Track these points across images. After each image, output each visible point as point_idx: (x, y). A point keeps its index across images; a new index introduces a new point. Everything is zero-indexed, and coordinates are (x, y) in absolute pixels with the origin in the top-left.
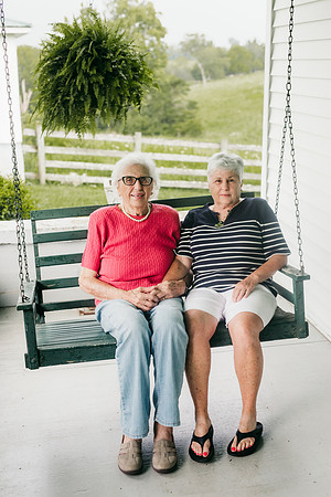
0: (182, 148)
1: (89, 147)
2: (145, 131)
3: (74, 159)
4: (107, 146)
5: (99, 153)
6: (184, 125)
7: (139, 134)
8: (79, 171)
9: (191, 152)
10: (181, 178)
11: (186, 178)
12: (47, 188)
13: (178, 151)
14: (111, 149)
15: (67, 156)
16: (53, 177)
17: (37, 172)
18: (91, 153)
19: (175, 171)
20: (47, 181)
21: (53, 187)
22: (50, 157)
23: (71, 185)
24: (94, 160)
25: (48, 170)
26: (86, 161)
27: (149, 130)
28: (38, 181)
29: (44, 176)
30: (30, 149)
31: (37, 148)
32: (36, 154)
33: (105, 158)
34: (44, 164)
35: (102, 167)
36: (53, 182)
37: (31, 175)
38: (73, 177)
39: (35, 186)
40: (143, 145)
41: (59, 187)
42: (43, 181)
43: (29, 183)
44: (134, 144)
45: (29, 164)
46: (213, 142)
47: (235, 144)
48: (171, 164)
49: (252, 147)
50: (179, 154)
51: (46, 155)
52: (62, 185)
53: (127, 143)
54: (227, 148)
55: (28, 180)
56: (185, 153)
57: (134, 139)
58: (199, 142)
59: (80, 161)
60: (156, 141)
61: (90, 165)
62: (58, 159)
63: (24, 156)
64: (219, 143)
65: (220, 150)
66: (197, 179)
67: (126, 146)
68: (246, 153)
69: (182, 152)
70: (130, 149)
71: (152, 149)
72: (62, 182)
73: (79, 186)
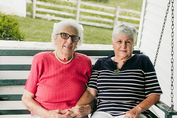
0: (99, 8)
1: (57, 4)
3: (50, 8)
4: (65, 4)
5: (61, 7)
8: (51, 14)
9: (103, 10)
10: (97, 22)
12: (36, 20)
13: (97, 9)
14: (67, 5)
15: (47, 6)
16: (39, 15)
17: (32, 13)
19: (95, 18)
20: (36, 17)
21: (38, 20)
22: (38, 6)
23: (46, 20)
24: (59, 10)
25: (37, 12)
26: (55, 10)
28: (32, 17)
29: (35, 15)
30: (29, 2)
31: (32, 1)
32: (32, 4)
33: (64, 9)
34: (35, 9)
35: (61, 13)
36: (38, 18)
37: (29, 13)
38: (48, 17)
39: (30, 19)
40: (81, 5)
41: (41, 21)
42: (34, 17)
43: (27, 17)
44: (77, 4)
45: (29, 8)
46: (113, 7)
47: (123, 8)
48: (93, 15)
49: (131, 11)
50: (97, 10)
51: (37, 5)
52: (42, 19)
53: (74, 3)
54: (119, 10)
55: (27, 16)
56: (100, 11)
57: (77, 2)
58: (107, 6)
59: (52, 9)
60: (87, 4)
61: (56, 12)
62: (42, 8)
63: (27, 4)
64: (116, 8)
65: (116, 10)
66: (104, 23)
67: (74, 4)
68: (128, 13)
69: (99, 10)
70: (75, 6)
71: (85, 7)
72: (43, 18)
73: (50, 21)
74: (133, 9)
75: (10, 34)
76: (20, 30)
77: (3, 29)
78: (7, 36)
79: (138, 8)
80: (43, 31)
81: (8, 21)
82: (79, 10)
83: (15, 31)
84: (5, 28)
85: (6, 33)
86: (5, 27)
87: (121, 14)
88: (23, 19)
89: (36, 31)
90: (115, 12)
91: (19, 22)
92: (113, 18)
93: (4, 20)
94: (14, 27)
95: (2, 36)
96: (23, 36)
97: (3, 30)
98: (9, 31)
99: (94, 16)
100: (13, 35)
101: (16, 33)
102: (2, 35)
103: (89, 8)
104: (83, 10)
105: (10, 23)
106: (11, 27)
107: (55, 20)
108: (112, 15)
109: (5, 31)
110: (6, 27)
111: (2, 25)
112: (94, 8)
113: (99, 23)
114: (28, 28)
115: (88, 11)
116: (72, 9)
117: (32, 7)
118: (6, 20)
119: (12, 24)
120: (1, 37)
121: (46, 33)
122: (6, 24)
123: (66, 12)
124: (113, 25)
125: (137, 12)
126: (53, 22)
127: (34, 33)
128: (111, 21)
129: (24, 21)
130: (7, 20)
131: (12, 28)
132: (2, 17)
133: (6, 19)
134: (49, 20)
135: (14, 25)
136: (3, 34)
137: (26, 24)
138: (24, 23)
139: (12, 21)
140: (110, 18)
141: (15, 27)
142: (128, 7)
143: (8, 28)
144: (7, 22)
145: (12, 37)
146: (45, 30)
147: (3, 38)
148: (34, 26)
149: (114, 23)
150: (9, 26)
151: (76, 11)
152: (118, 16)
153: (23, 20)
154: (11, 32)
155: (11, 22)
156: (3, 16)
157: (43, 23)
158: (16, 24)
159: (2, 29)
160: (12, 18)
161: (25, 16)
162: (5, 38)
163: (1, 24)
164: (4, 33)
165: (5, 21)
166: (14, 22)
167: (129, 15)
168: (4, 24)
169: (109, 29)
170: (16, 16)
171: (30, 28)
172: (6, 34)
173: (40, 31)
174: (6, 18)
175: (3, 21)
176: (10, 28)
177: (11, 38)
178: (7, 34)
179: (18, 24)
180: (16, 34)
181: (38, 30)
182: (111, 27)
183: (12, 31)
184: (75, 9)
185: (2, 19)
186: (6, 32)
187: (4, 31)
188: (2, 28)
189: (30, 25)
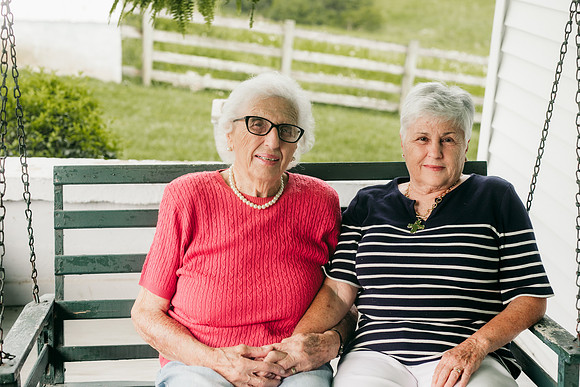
0: (352, 48)
1: (220, 37)
2: (302, 18)
3: (196, 52)
4: (245, 37)
5: (231, 46)
6: (357, 14)
7: (290, 24)
8: (201, 71)
9: (364, 54)
10: (347, 91)
11: (355, 92)
12: (152, 91)
13: (345, 52)
14: (251, 41)
15: (188, 47)
16: (162, 76)
17: (140, 67)
18: (220, 45)
19: (339, 80)
20: (153, 82)
21: (160, 91)
22: (160, 46)
23: (186, 89)
24: (225, 56)
25: (157, 66)
26: (213, 57)
27: (309, 18)
28: (139, 80)
29: (149, 74)
30: (131, 32)
31: (141, 31)
32: (139, 42)
33: (242, 53)
34: (150, 56)
35: (234, 67)
36: (161, 83)
37: (131, 70)
38: (191, 79)
39: (134, 88)
40: (297, 39)
41: (170, 92)
42: (147, 82)
43: (126, 82)
44: (283, 37)
45: (131, 55)
46: (397, 43)
47: (429, 48)
48: (334, 70)
49: (453, 54)
50: (348, 55)
51: (155, 43)
52: (174, 88)
53: (273, 35)
54: (417, 53)
55: (125, 77)
56: (356, 56)
57: (283, 30)
58: (377, 41)
59: (204, 55)
60: (315, 35)
61: (217, 64)
62: (172, 51)
63: (123, 42)
64: (407, 46)
65: (406, 55)
66: (370, 94)
67: (272, 39)
68: (443, 62)
69: (352, 53)
70: (277, 44)
71: (309, 46)
72: (175, 84)
73: (198, 92)
74: (459, 48)
75: (74, 136)
76: (105, 126)
77: (52, 123)
78: (64, 145)
79: (477, 46)
80: (178, 125)
81: (66, 97)
82: (289, 54)
83: (88, 127)
84: (57, 119)
85: (59, 135)
86: (56, 115)
87: (422, 66)
88: (112, 89)
89: (155, 126)
90: (402, 60)
91: (100, 99)
92: (398, 80)
93: (53, 93)
94: (87, 116)
95: (49, 145)
96: (115, 144)
97: (50, 126)
98: (70, 129)
99: (336, 74)
100: (84, 140)
101: (93, 133)
102: (46, 140)
103: (322, 48)
104: (303, 56)
105: (73, 104)
106: (75, 116)
107: (215, 90)
108: (395, 70)
109: (57, 129)
110: (59, 115)
111: (49, 111)
112: (337, 48)
113: (355, 94)
114: (130, 115)
115: (317, 58)
116: (267, 52)
117: (142, 51)
118: (60, 94)
119: (80, 104)
120: (46, 148)
121: (185, 131)
122: (59, 105)
123: (248, 62)
124: (399, 101)
125: (474, 59)
126: (206, 96)
127: (147, 131)
128: (390, 88)
129: (115, 95)
130: (63, 92)
131: (78, 119)
132: (46, 83)
133: (60, 89)
134: (194, 88)
135: (85, 107)
136: (51, 139)
137: (124, 104)
138: (115, 101)
139: (77, 95)
140: (388, 78)
141: (90, 116)
142: (443, 42)
143: (66, 120)
144: (62, 100)
145: (80, 147)
146: (184, 120)
147: (53, 150)
148: (148, 109)
149: (401, 94)
150: (69, 111)
151: (281, 60)
152: (414, 72)
153: (114, 91)
154: (78, 130)
155: (76, 99)
156: (49, 80)
157: (177, 100)
158: (92, 106)
159: (46, 122)
160: (77, 88)
161: (118, 79)
162: (57, 151)
163: (45, 107)
164: (53, 134)
165: (57, 97)
166: (87, 100)
167: (448, 69)
168: (53, 105)
169: (385, 113)
170: (90, 79)
171: (136, 118)
172: (60, 139)
173: (167, 125)
174: (58, 87)
175: (49, 98)
176: (72, 120)
177: (78, 151)
178: (63, 137)
179: (96, 106)
180: (92, 137)
181: (162, 121)
182: (391, 108)
183: (81, 127)
184: (276, 53)
185: (47, 90)
186: (62, 130)
187: (53, 130)
188: (48, 120)
189: (135, 107)
